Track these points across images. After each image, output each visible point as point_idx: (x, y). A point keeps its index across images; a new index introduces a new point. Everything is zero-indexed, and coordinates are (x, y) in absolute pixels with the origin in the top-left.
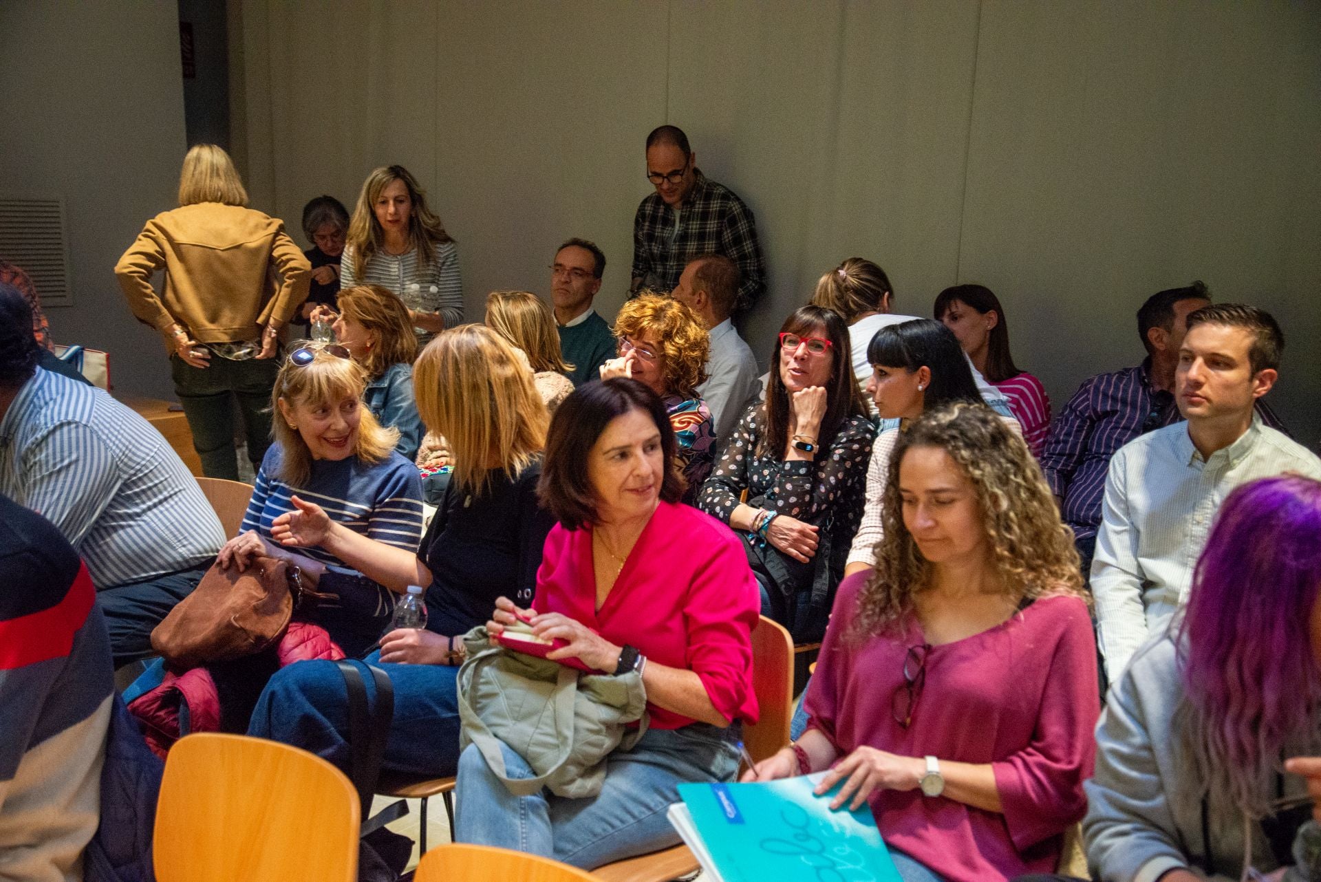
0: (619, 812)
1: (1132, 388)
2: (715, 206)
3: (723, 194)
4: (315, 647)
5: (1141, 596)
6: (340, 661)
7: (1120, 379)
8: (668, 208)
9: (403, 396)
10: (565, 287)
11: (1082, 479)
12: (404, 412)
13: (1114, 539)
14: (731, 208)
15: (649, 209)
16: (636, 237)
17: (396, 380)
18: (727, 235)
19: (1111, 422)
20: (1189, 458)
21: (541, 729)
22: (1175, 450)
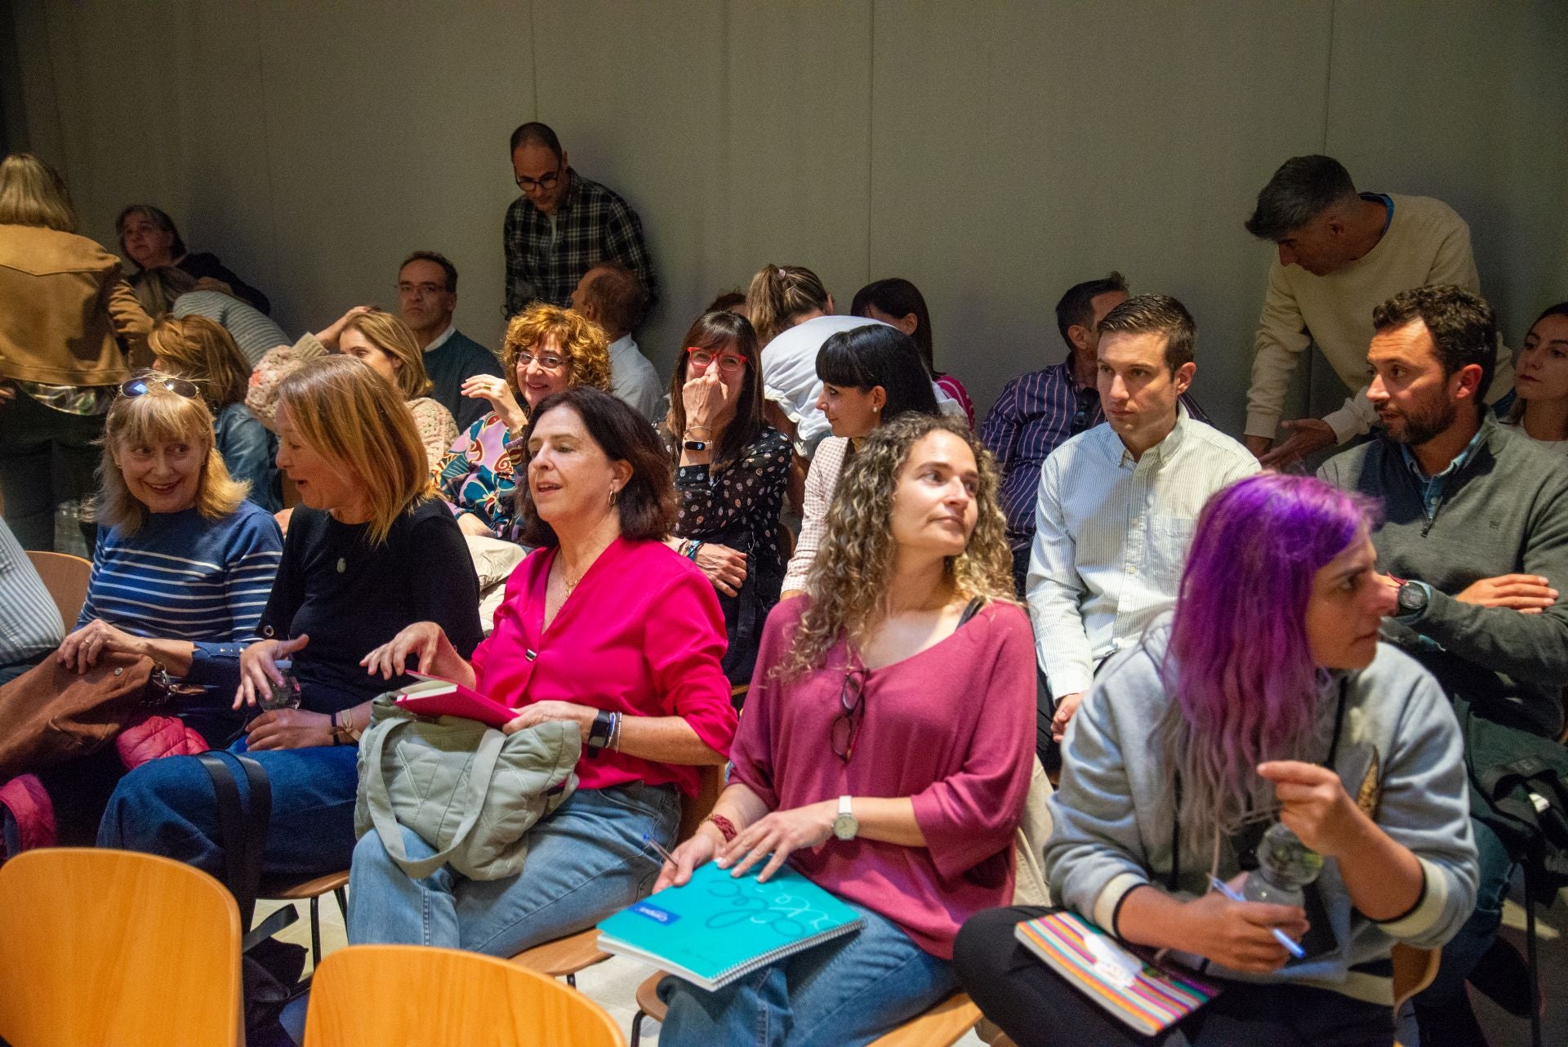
0: (533, 895)
1: (1057, 388)
2: (595, 209)
3: (603, 196)
4: (166, 739)
5: (1078, 608)
6: (202, 754)
7: (1045, 379)
8: (542, 215)
9: (242, 442)
10: (417, 307)
11: (1013, 487)
12: (246, 461)
13: (1050, 551)
14: (612, 211)
15: (519, 215)
16: (507, 247)
17: (231, 425)
18: (611, 241)
19: (1038, 425)
20: (1120, 459)
21: (453, 807)
22: (1107, 453)
